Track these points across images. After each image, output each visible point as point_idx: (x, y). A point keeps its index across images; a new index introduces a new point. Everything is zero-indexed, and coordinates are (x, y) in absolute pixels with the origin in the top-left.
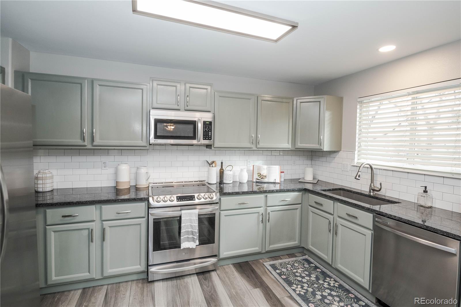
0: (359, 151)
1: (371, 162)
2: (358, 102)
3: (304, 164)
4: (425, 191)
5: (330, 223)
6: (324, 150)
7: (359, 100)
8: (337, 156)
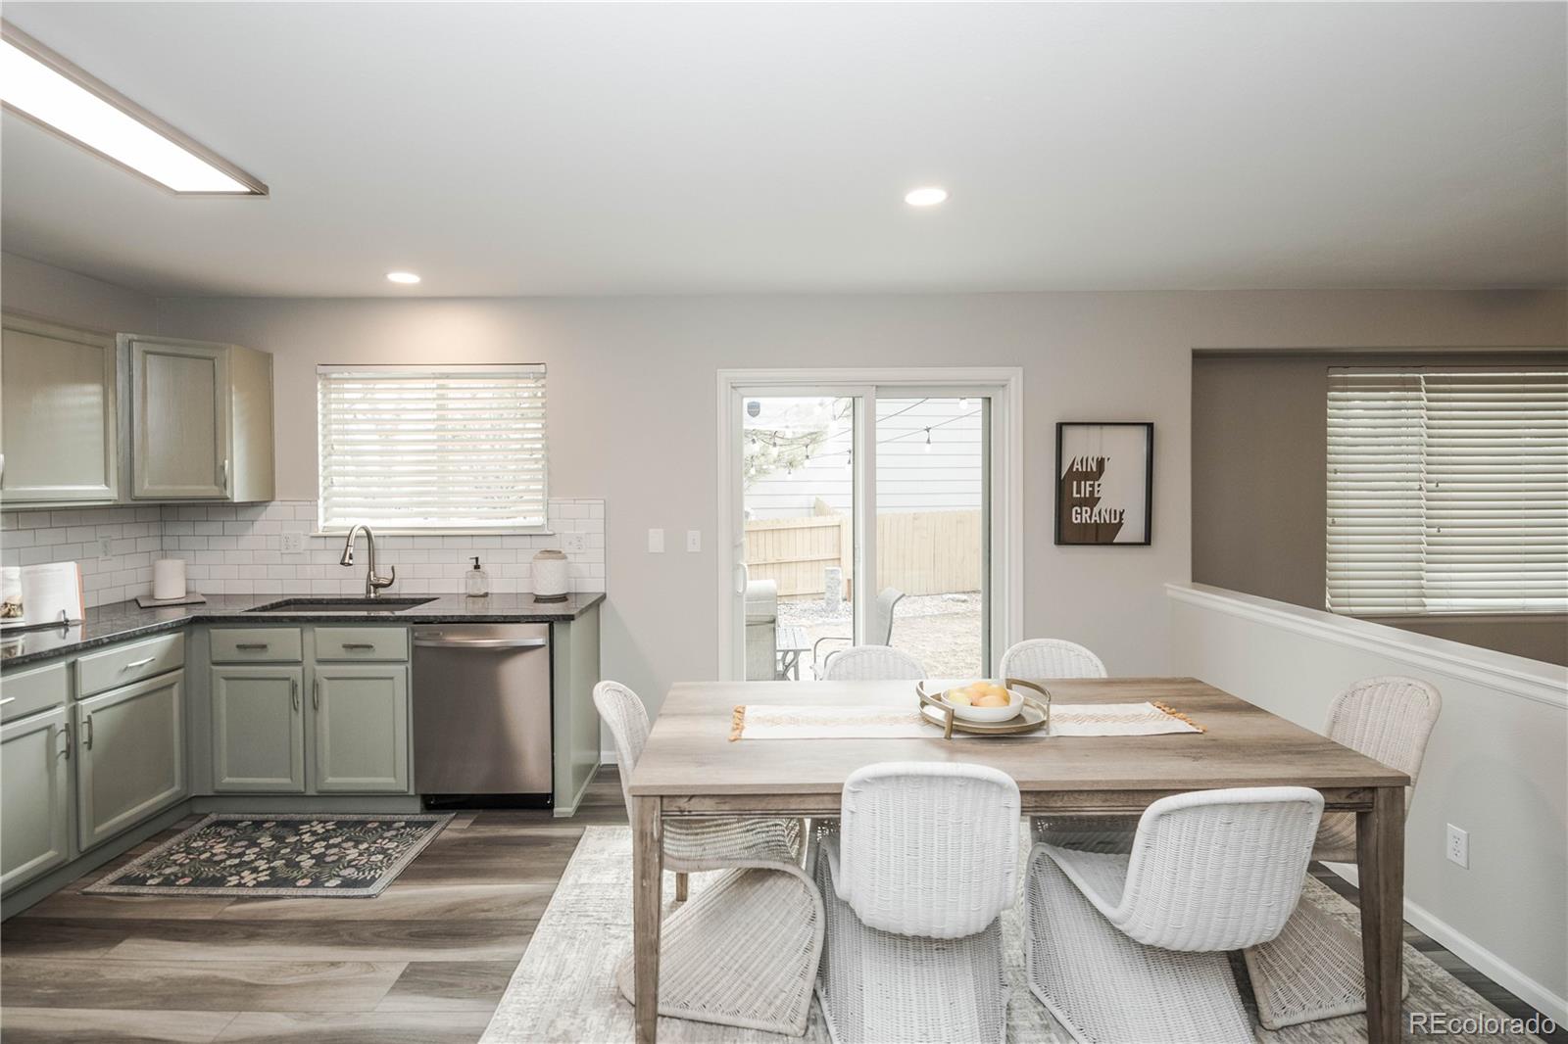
0: (325, 499)
1: (369, 523)
2: (320, 374)
3: (139, 550)
4: (477, 567)
5: (294, 687)
6: (235, 501)
7: (321, 369)
8: (263, 516)
